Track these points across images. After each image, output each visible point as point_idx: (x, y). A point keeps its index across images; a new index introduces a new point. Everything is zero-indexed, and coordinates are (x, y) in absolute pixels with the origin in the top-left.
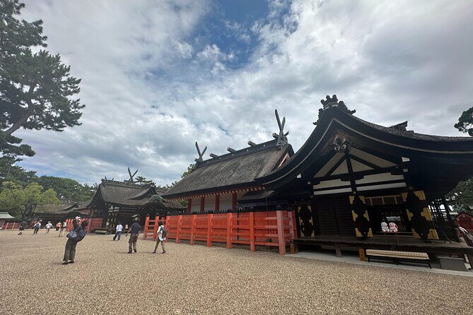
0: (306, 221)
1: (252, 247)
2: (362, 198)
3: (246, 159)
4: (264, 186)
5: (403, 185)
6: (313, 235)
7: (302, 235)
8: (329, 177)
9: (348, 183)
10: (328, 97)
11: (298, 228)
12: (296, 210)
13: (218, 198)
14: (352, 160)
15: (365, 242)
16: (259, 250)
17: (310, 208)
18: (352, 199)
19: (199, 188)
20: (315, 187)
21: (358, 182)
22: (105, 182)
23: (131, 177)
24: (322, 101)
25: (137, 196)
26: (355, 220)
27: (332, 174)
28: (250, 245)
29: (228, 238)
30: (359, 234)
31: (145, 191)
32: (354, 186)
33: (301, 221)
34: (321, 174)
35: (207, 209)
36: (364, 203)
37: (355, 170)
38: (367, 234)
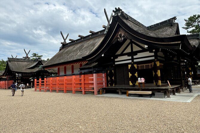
0: (111, 78)
1: (83, 92)
2: (135, 66)
3: (88, 42)
4: (88, 60)
5: (153, 58)
6: (114, 85)
7: (109, 85)
8: (122, 54)
9: (130, 58)
10: (116, 8)
11: (107, 82)
12: (107, 73)
13: (73, 67)
14: (133, 45)
15: (134, 88)
16: (87, 94)
17: (113, 71)
18: (130, 66)
19: (60, 62)
20: (116, 60)
21: (135, 57)
22: (10, 60)
23: (27, 55)
24: (113, 11)
25: (31, 66)
26: (130, 77)
27: (124, 53)
28: (82, 91)
29: (73, 89)
30: (131, 84)
31: (35, 64)
32: (133, 59)
33: (109, 78)
34: (119, 52)
35: (67, 73)
36: (136, 68)
37: (134, 50)
38: (135, 84)
